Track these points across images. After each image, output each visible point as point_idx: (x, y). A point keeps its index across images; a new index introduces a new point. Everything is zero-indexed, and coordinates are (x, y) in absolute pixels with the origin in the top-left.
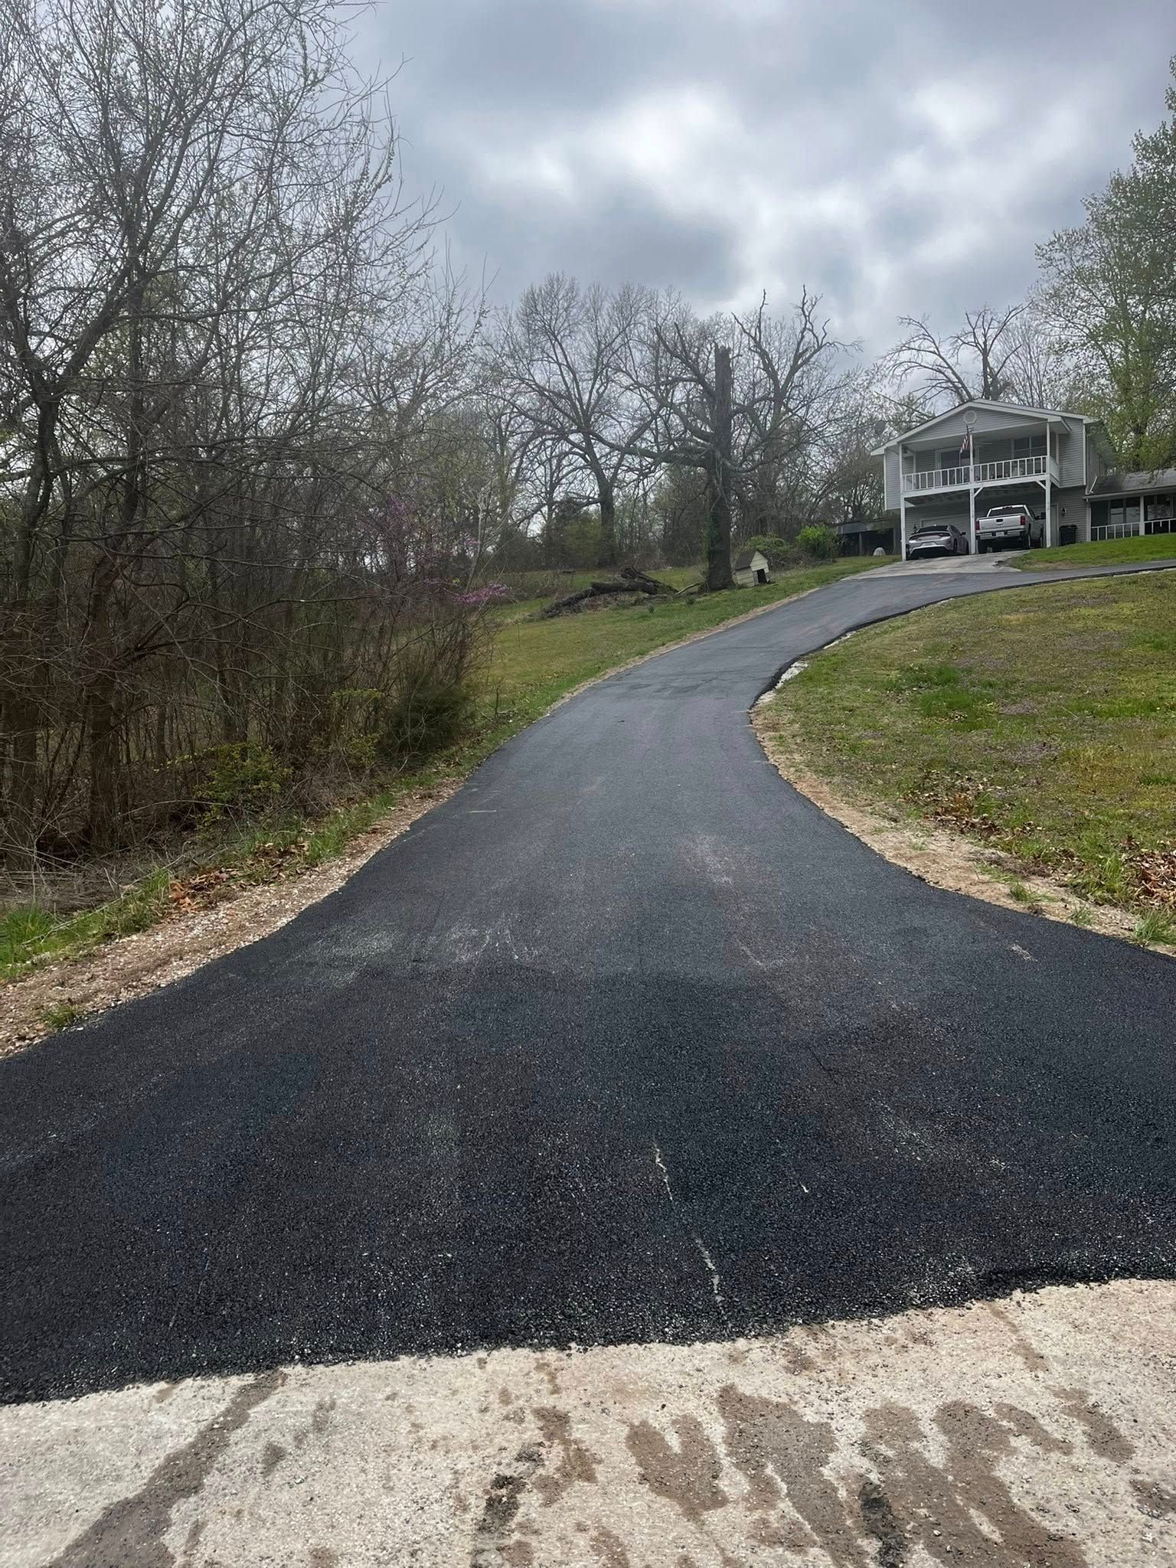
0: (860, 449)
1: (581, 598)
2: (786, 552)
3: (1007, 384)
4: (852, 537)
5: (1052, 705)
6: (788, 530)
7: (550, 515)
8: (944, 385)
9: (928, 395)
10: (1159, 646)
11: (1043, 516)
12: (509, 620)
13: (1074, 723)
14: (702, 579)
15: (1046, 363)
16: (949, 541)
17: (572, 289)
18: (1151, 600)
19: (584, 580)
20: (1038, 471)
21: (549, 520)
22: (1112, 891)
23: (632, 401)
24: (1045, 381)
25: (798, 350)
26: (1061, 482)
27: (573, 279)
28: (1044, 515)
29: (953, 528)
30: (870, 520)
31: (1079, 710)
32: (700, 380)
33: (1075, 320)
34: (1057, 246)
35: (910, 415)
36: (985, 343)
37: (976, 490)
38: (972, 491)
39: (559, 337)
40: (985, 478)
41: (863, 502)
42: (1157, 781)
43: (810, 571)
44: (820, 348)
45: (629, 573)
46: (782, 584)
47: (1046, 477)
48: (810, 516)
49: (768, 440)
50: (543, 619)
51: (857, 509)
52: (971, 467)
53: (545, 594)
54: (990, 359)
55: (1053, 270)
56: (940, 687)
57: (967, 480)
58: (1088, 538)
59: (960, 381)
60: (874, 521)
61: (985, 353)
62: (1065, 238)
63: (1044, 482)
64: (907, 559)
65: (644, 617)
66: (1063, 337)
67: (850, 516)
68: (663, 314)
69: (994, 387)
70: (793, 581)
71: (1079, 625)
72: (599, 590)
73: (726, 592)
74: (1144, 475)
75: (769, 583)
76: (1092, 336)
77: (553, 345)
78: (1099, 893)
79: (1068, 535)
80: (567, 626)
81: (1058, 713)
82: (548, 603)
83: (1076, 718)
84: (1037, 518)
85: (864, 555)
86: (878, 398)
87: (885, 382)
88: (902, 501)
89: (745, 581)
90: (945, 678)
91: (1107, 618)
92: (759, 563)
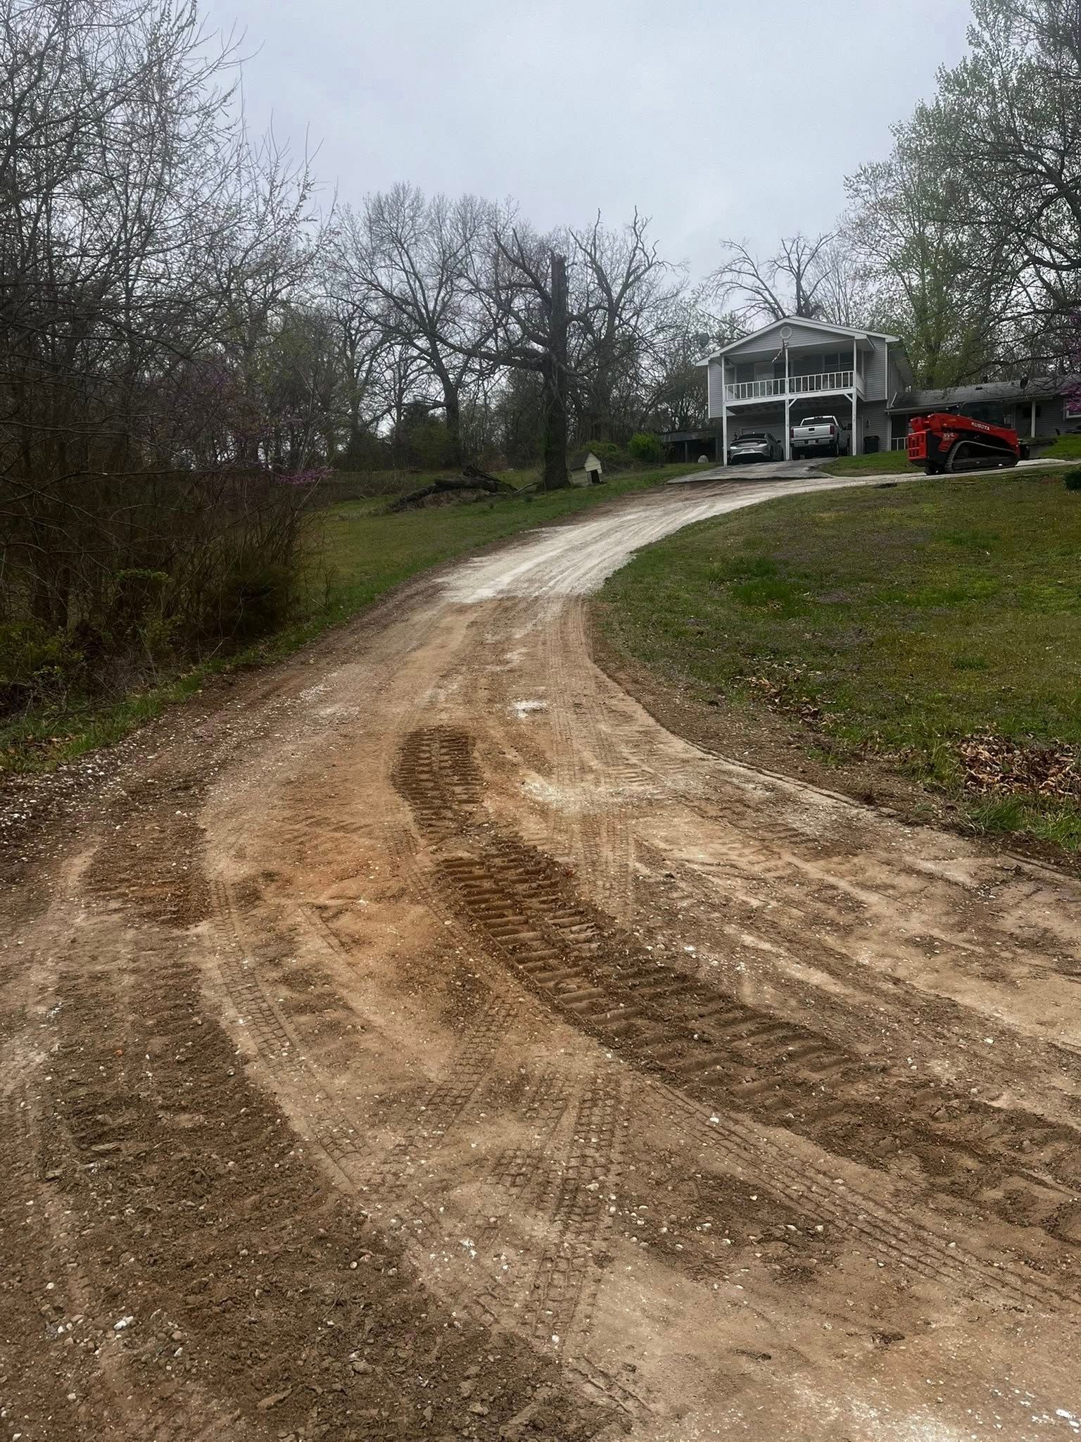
0: (686, 364)
1: (425, 494)
2: (617, 456)
3: (818, 307)
4: (679, 445)
5: (864, 595)
6: (621, 438)
7: (399, 416)
8: (762, 306)
9: (748, 314)
10: (959, 542)
11: (850, 428)
12: (355, 514)
13: (887, 611)
14: (541, 479)
15: (853, 288)
16: (765, 448)
17: (417, 197)
18: (947, 501)
19: (427, 479)
20: (845, 385)
21: (398, 422)
22: (940, 778)
23: (474, 305)
24: (852, 304)
25: (629, 268)
26: (865, 396)
27: (418, 190)
28: (851, 425)
29: (770, 437)
30: (696, 430)
31: (890, 600)
32: (536, 285)
33: (878, 248)
34: (863, 178)
35: (732, 332)
36: (799, 268)
37: (791, 401)
38: (787, 402)
39: (405, 246)
40: (798, 390)
41: (689, 413)
42: (971, 666)
43: (639, 475)
44: (650, 266)
45: (472, 471)
46: (613, 484)
47: (852, 390)
48: (640, 425)
49: (602, 347)
50: (387, 513)
51: (684, 419)
52: (787, 379)
53: (393, 490)
54: (803, 283)
55: (859, 201)
56: (758, 579)
57: (783, 391)
58: (889, 447)
59: (776, 303)
60: (699, 431)
61: (799, 277)
62: (870, 171)
63: (851, 395)
64: (728, 464)
65: (484, 512)
66: (867, 264)
67: (677, 427)
68: (502, 222)
69: (806, 308)
70: (625, 482)
71: (886, 522)
72: (442, 487)
73: (562, 492)
74: (939, 392)
75: (602, 483)
76: (893, 263)
77: (400, 253)
78: (928, 780)
79: (871, 445)
80: (411, 520)
81: (870, 603)
82: (392, 499)
83: (887, 607)
84: (845, 429)
85: (690, 461)
86: (703, 316)
87: (710, 300)
88: (724, 409)
89: (578, 481)
90: (764, 569)
91: (910, 516)
92: (593, 464)
